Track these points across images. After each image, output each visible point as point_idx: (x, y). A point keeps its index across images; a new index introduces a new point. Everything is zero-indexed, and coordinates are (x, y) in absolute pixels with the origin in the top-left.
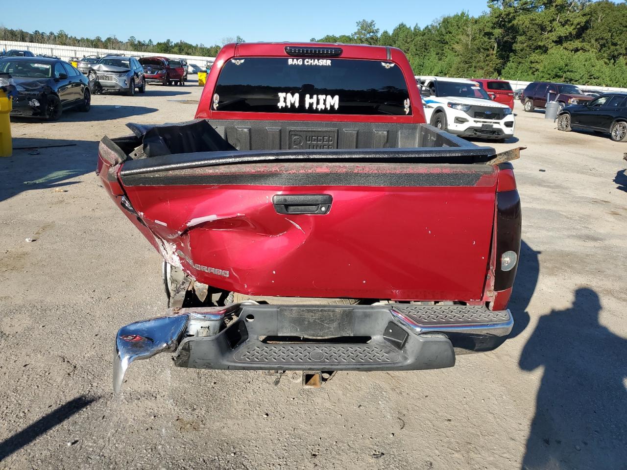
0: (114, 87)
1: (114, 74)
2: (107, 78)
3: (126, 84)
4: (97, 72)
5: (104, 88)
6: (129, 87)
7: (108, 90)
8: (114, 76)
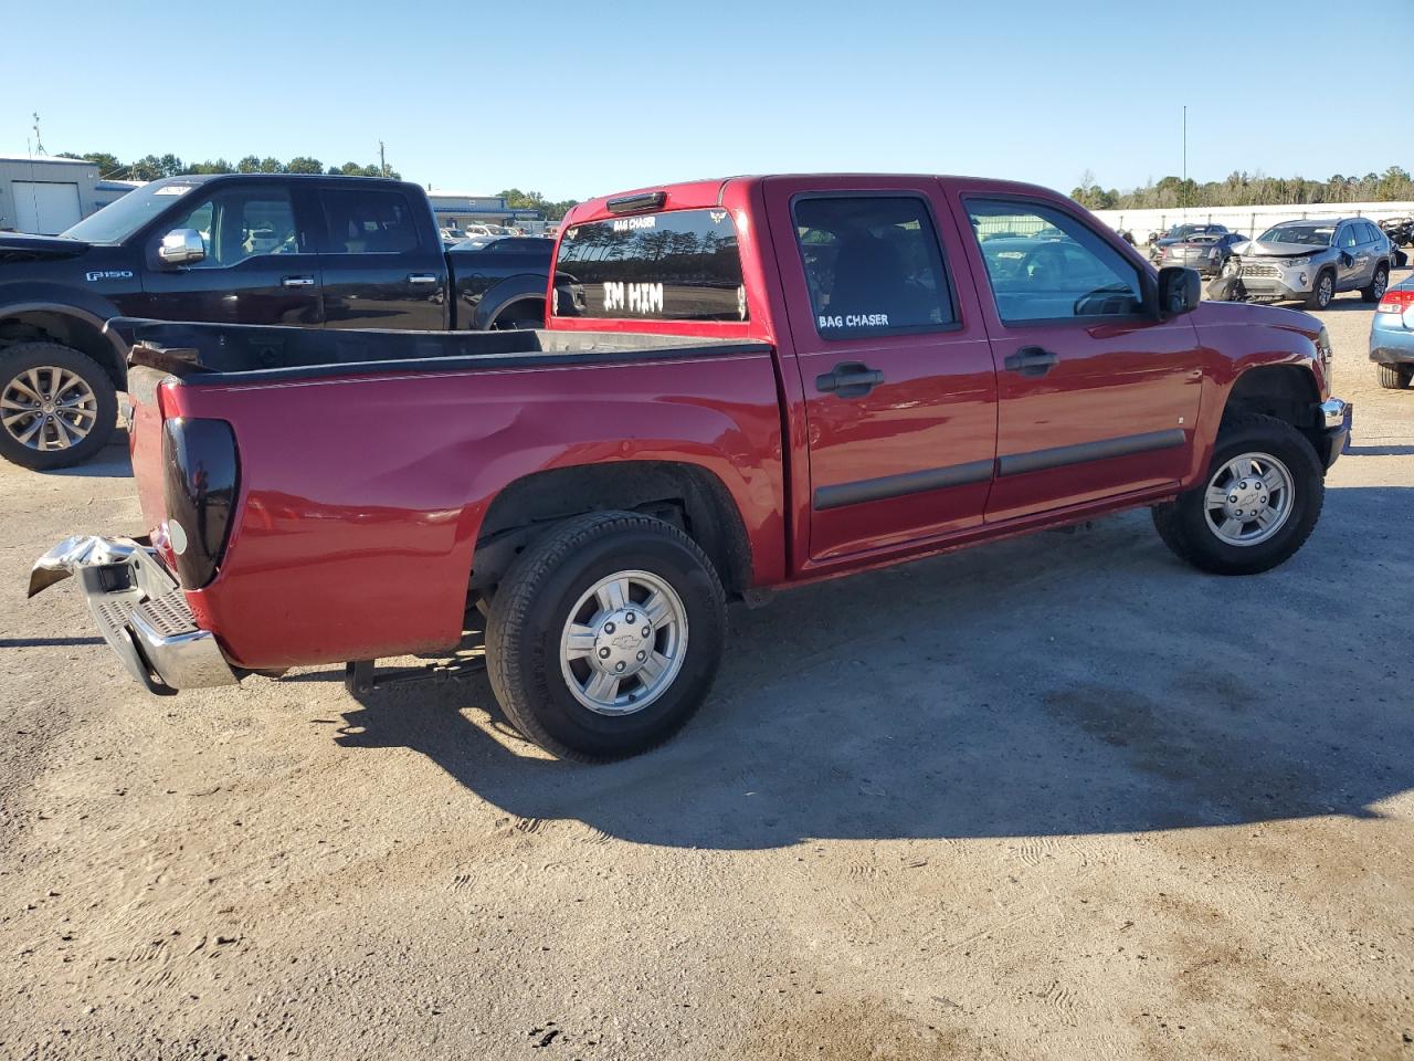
0: (1273, 290)
1: (1276, 260)
2: (1260, 271)
3: (1304, 283)
4: (1243, 259)
5: (1249, 294)
6: (1310, 289)
7: (1258, 297)
8: (1277, 265)
